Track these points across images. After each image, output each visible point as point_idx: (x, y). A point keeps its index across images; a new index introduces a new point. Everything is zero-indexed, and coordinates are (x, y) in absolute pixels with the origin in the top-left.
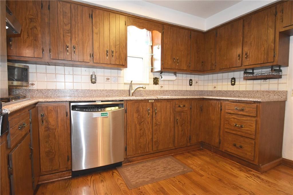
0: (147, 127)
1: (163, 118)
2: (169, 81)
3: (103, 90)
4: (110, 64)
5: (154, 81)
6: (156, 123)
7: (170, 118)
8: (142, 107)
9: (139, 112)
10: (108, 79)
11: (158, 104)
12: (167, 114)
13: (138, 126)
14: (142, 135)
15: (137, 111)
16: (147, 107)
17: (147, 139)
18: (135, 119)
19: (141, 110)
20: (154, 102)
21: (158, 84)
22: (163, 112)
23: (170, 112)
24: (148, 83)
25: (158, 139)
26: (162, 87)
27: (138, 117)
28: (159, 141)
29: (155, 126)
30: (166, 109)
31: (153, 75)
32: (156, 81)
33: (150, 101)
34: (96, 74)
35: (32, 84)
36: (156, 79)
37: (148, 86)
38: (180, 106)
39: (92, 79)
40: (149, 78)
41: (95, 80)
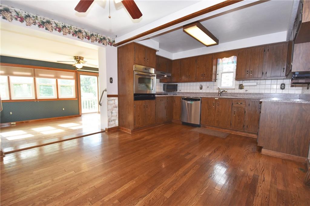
0: (213, 112)
3: (205, 93)
4: (203, 80)
5: (239, 87)
8: (210, 101)
9: (208, 103)
10: (208, 87)
11: (221, 101)
12: (226, 107)
13: (207, 110)
14: (209, 115)
16: (213, 101)
17: (212, 118)
18: (206, 106)
19: (210, 103)
21: (243, 89)
22: (223, 105)
24: (234, 88)
26: (247, 91)
27: (208, 106)
28: (219, 121)
30: (226, 104)
31: (238, 83)
32: (241, 87)
33: (216, 99)
34: (202, 85)
35: (180, 90)
36: (242, 86)
37: (234, 90)
38: (237, 103)
39: (200, 87)
40: (235, 85)
41: (202, 88)
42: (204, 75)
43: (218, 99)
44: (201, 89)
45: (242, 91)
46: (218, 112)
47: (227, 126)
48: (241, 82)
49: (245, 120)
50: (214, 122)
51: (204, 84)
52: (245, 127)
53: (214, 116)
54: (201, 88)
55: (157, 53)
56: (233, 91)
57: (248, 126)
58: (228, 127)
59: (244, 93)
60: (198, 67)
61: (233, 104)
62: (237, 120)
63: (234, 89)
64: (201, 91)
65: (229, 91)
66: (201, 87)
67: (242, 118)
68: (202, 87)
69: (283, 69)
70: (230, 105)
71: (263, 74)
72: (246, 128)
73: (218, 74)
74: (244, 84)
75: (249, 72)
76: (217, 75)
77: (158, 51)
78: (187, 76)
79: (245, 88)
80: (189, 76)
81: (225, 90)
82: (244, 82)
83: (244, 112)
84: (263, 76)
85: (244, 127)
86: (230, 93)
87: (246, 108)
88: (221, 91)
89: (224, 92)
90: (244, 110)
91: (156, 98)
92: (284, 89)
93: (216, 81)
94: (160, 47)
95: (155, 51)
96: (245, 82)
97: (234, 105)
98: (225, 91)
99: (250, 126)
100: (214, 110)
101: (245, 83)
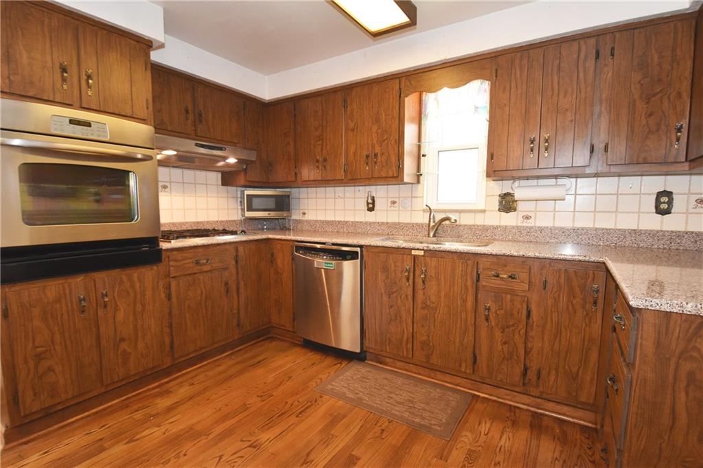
0: (405, 306)
1: (443, 294)
2: (536, 200)
3: (383, 223)
4: (372, 178)
5: (501, 203)
6: (424, 303)
7: (464, 301)
8: (395, 263)
9: (388, 271)
10: (394, 203)
11: (433, 263)
12: (456, 288)
13: (385, 298)
14: (393, 318)
15: (383, 268)
16: (405, 264)
17: (404, 330)
18: (380, 283)
19: (393, 268)
20: (422, 256)
21: (515, 210)
22: (443, 279)
23: (466, 285)
25: (431, 339)
27: (386, 281)
28: (431, 344)
29: (423, 308)
30: (453, 275)
31: (498, 188)
32: (507, 203)
33: (414, 252)
34: (374, 195)
35: (304, 214)
36: (509, 198)
37: (482, 214)
38: (497, 276)
39: (368, 204)
40: (487, 196)
41: (374, 206)
42: (376, 155)
43: (422, 253)
44: (371, 210)
45: (509, 219)
46: (425, 306)
47: (460, 366)
48: (507, 186)
49: (529, 345)
50: (410, 346)
51: (382, 193)
52: (532, 375)
53: (410, 321)
54: (371, 206)
55: (156, 56)
56: (479, 220)
57: (544, 373)
58: (463, 369)
59: (518, 227)
60: (352, 125)
61: (478, 276)
62: (500, 347)
63: (484, 211)
64: (370, 217)
65: (465, 220)
66: (370, 201)
67: (517, 336)
68: (373, 203)
69: (674, 132)
70: (469, 283)
71: (592, 151)
72: (534, 379)
73: (423, 156)
74: (518, 194)
75: (536, 142)
76: (422, 158)
77: (162, 46)
78: (318, 161)
79: (521, 206)
80: (325, 160)
81: (450, 215)
82: (517, 183)
83: (524, 313)
84: (593, 160)
85: (527, 378)
86: (470, 227)
87: (534, 298)
88: (437, 220)
89: (447, 222)
90: (525, 306)
91: (164, 255)
92: (670, 213)
93: (418, 182)
94: (168, 29)
95: (146, 45)
96: (519, 186)
97: (483, 282)
98: (448, 219)
99: (549, 373)
100: (410, 298)
101: (521, 191)
